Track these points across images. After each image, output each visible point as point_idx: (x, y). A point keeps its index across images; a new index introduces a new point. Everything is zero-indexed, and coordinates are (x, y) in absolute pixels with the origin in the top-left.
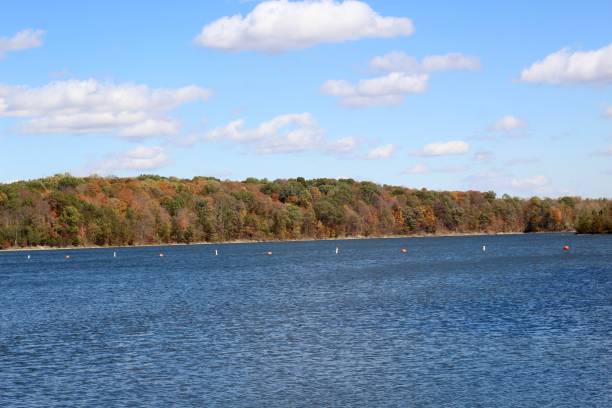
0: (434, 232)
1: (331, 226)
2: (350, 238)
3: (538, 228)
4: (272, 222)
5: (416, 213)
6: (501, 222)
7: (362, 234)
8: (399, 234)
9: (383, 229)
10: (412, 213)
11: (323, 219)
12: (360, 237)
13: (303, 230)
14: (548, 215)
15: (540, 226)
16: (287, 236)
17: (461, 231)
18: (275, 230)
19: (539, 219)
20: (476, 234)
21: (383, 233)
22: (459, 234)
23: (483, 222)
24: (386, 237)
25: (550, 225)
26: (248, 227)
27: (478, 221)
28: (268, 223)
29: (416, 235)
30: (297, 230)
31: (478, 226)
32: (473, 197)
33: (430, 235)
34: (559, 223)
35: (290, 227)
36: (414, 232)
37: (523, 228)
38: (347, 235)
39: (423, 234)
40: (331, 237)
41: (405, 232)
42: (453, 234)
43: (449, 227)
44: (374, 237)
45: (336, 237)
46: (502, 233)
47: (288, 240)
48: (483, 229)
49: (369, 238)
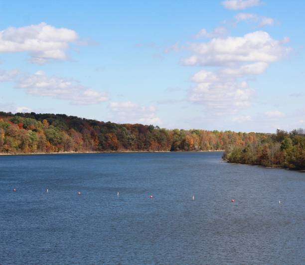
0: (116, 150)
1: (56, 145)
2: (66, 152)
3: (178, 149)
4: (20, 142)
5: (107, 138)
6: (157, 144)
7: (73, 151)
8: (96, 150)
9: (86, 147)
10: (104, 138)
11: (51, 140)
13: (38, 147)
14: (184, 141)
15: (179, 147)
16: (29, 151)
17: (133, 149)
18: (22, 147)
19: (178, 143)
20: (142, 151)
21: (86, 150)
22: (131, 151)
23: (146, 144)
25: (186, 147)
26: (6, 145)
27: (143, 144)
28: (17, 143)
29: (105, 152)
30: (35, 147)
31: (143, 146)
32: (140, 128)
33: (114, 151)
34: (191, 146)
35: (30, 145)
36: (105, 150)
37: (170, 148)
38: (64, 151)
39: (110, 151)
40: (55, 151)
41: (99, 149)
42: (128, 151)
43: (126, 147)
44: (80, 152)
45: (58, 152)
46: (157, 151)
47: (30, 153)
48: (146, 148)
49: (77, 152)
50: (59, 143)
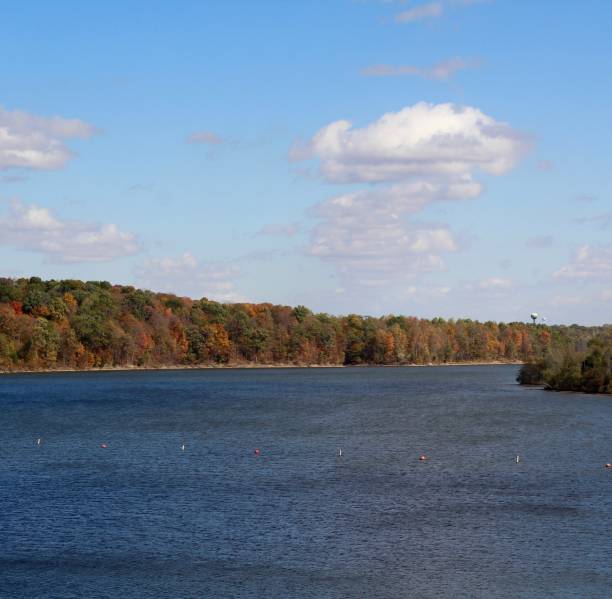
0: (226, 362)
1: (96, 350)
2: (118, 368)
3: (359, 360)
4: (20, 344)
5: (205, 336)
6: (315, 349)
7: (134, 364)
8: (182, 363)
9: (161, 356)
10: (200, 335)
11: (84, 340)
12: (132, 367)
13: (60, 356)
14: (373, 341)
15: (362, 356)
17: (262, 362)
18: (24, 354)
19: (359, 347)
20: (282, 365)
21: (161, 362)
22: (259, 366)
23: (292, 349)
24: (164, 367)
25: (377, 356)
27: (285, 348)
28: (14, 346)
29: (202, 366)
30: (53, 355)
31: (285, 354)
33: (221, 366)
34: (389, 353)
35: (42, 352)
36: (202, 361)
37: (343, 359)
38: (114, 365)
39: (212, 365)
40: (94, 366)
41: (189, 361)
42: (251, 365)
43: (246, 355)
44: (148, 368)
45: (101, 366)
46: (316, 366)
47: (41, 370)
48: (291, 359)
49: (142, 368)
50: (104, 347)
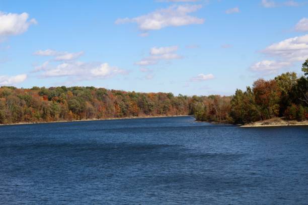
0: (138, 115)
1: (77, 113)
2: (88, 120)
4: (42, 112)
5: (127, 106)
6: (175, 109)
7: (96, 118)
8: (118, 117)
9: (108, 114)
10: (124, 106)
11: (72, 109)
12: (95, 119)
13: (60, 116)
16: (51, 120)
17: (153, 115)
18: (44, 116)
20: (161, 116)
21: (108, 117)
22: (152, 117)
23: (165, 109)
24: (110, 119)
26: (27, 115)
27: (162, 109)
28: (39, 113)
29: (127, 118)
30: (57, 116)
31: (162, 111)
32: (160, 96)
33: (135, 117)
35: (52, 114)
36: (126, 116)
37: (188, 113)
38: (87, 119)
39: (132, 117)
40: (77, 119)
41: (121, 116)
42: (148, 117)
43: (145, 112)
44: (102, 119)
45: (80, 119)
46: (176, 116)
47: (52, 122)
48: (165, 113)
49: (99, 119)
50: (82, 112)
